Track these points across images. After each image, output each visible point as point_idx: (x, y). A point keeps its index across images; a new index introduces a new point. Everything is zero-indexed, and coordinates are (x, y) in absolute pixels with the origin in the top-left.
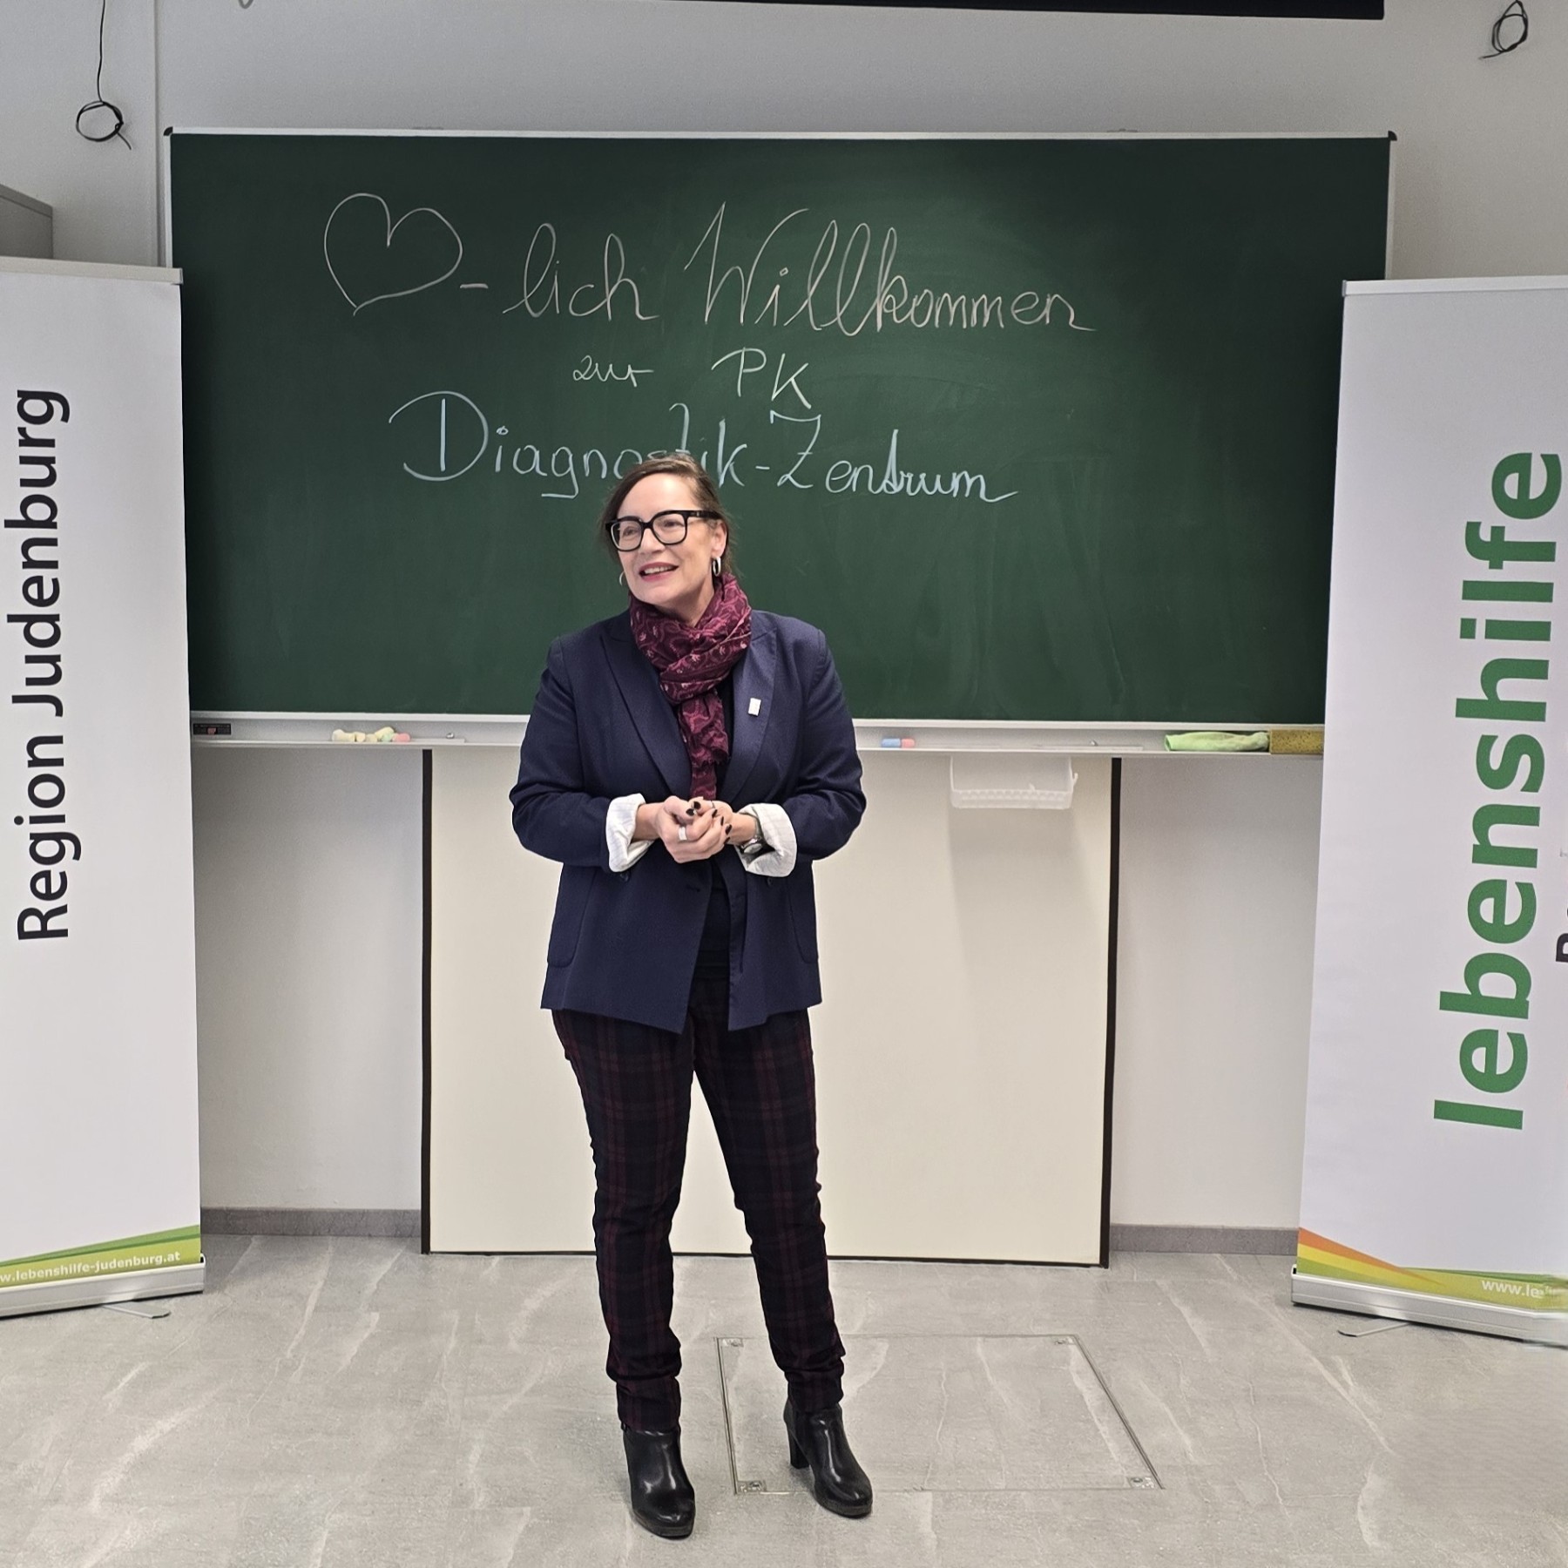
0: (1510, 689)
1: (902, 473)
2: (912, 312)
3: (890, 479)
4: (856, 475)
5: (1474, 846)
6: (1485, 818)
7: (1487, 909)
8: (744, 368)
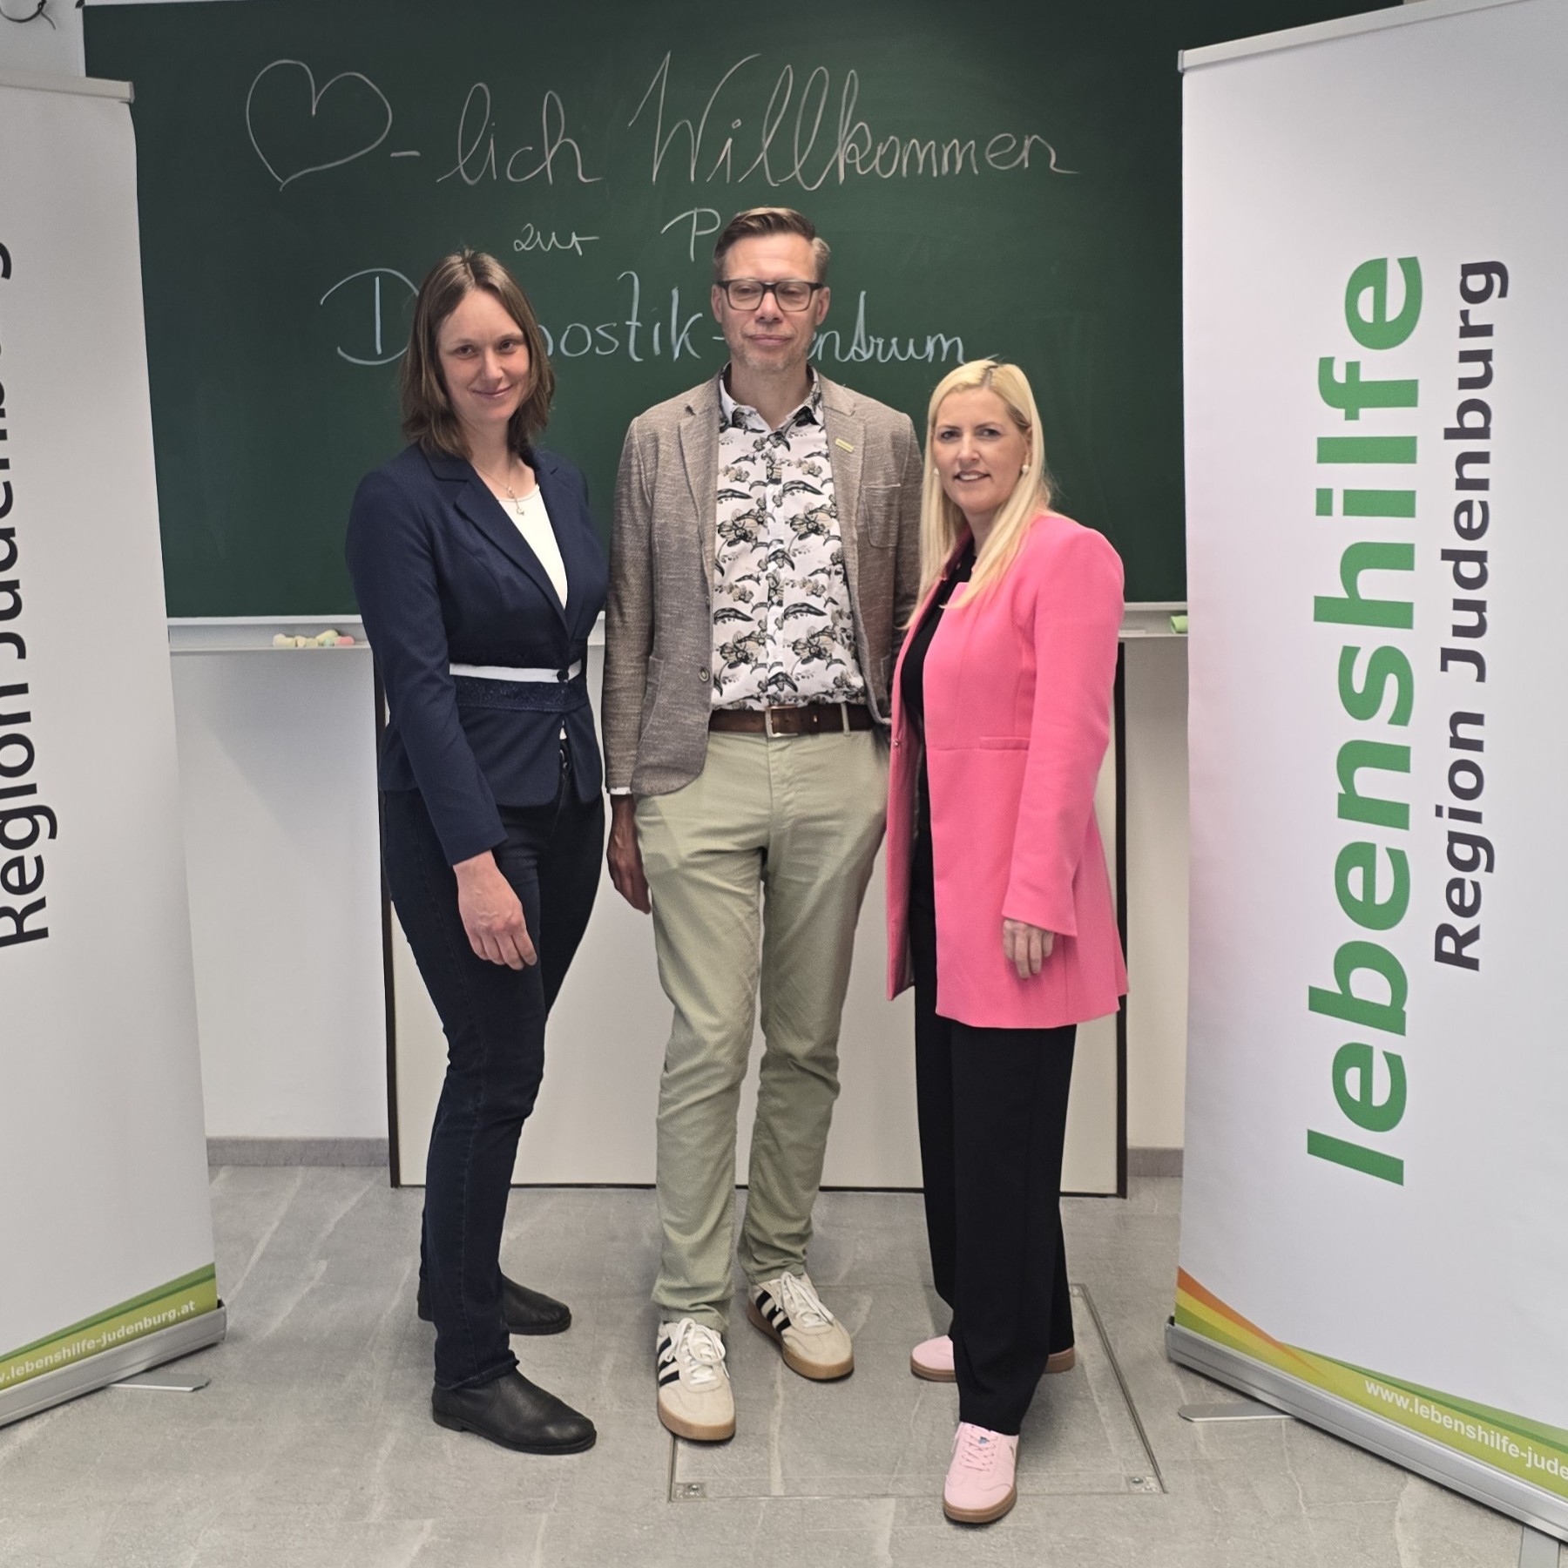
0: (1375, 585)
1: (871, 338)
2: (877, 161)
3: (859, 345)
4: (821, 342)
5: (1340, 795)
6: (1353, 756)
7: (1355, 882)
8: (697, 230)
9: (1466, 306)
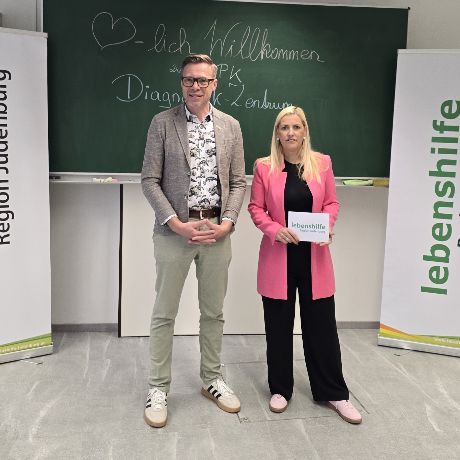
0: (445, 168)
1: (268, 102)
2: (272, 55)
3: (265, 104)
4: (254, 103)
5: (434, 213)
6: (438, 205)
7: (437, 232)
8: (222, 70)
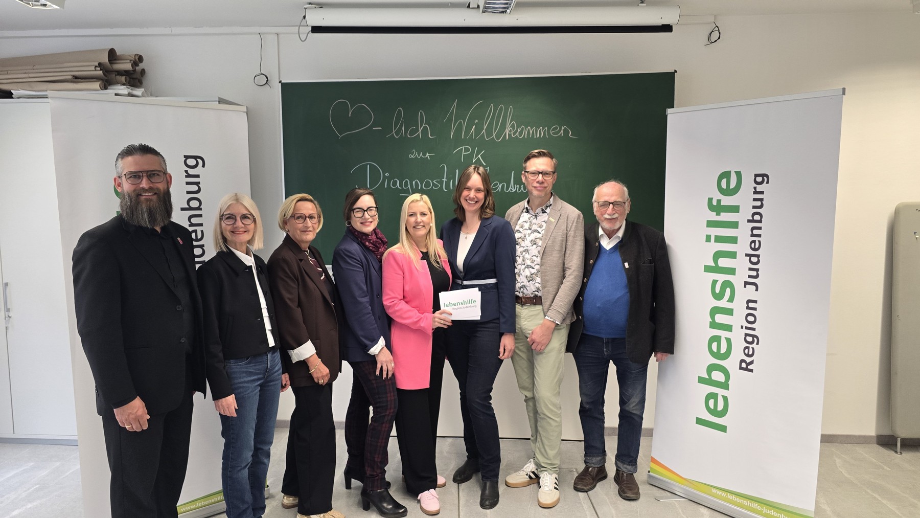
0: (724, 262)
1: (515, 185)
2: (518, 133)
3: (512, 187)
4: (500, 186)
5: (710, 322)
6: (714, 312)
7: (714, 346)
8: (464, 152)
9: (756, 185)
